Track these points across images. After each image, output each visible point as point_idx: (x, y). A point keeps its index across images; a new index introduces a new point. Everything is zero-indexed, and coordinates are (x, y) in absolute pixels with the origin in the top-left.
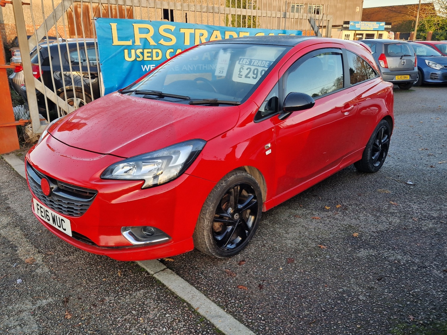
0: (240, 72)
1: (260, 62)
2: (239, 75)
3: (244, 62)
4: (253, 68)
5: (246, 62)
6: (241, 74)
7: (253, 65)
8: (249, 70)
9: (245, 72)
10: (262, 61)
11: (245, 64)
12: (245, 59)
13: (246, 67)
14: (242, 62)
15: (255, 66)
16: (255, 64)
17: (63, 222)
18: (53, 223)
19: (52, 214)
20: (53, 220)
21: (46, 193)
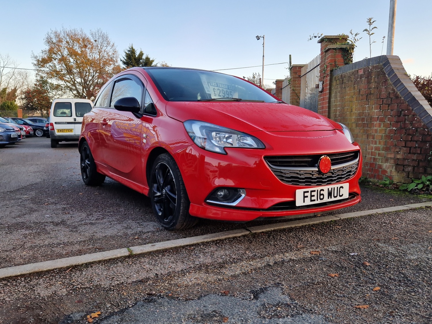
4: (221, 89)
5: (215, 85)
6: (215, 93)
8: (219, 90)
9: (217, 92)
10: (223, 84)
12: (213, 83)
16: (220, 86)
17: (341, 189)
18: (328, 198)
19: (328, 189)
20: (330, 194)
21: (326, 171)
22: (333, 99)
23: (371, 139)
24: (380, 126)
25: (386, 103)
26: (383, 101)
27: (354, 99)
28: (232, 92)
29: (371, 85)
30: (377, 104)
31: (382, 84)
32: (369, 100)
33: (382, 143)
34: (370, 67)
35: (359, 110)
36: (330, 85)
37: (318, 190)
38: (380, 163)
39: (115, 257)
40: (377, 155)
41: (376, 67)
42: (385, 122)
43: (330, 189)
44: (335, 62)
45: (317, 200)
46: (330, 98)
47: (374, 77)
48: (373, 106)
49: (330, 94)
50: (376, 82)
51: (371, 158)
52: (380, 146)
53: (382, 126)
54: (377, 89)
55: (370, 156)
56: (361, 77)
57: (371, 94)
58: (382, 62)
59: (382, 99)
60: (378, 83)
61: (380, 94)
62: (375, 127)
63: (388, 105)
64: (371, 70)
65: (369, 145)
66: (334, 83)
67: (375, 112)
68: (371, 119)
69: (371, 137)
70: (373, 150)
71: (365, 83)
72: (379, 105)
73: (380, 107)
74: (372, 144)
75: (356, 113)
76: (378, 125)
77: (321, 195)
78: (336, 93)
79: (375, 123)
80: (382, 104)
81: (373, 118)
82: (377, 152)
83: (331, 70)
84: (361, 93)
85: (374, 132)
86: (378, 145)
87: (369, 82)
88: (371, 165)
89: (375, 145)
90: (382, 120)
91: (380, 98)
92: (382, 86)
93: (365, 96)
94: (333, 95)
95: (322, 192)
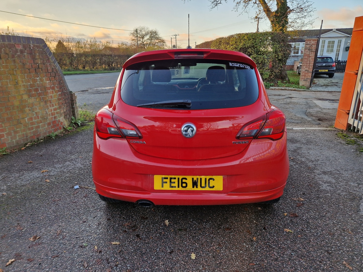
23: (49, 104)
24: (53, 93)
26: (51, 74)
30: (47, 76)
31: (46, 61)
33: (57, 105)
34: (32, 46)
38: (59, 119)
40: (56, 114)
48: (44, 78)
51: (52, 118)
52: (56, 107)
54: (44, 64)
55: (51, 117)
57: (39, 68)
60: (43, 60)
61: (47, 69)
62: (50, 94)
65: (48, 109)
68: (45, 89)
69: (49, 102)
70: (53, 112)
73: (50, 79)
74: (51, 107)
76: (51, 92)
81: (47, 87)
82: (55, 112)
85: (50, 98)
86: (55, 107)
88: (54, 122)
89: (53, 108)
90: (53, 88)
91: (48, 72)
92: (47, 63)
93: (33, 70)
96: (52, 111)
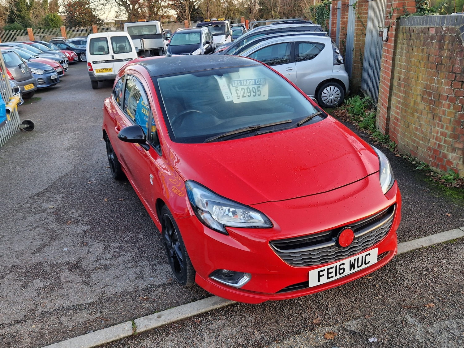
0: (237, 93)
1: (248, 81)
2: (237, 96)
3: (236, 84)
4: (245, 87)
5: (238, 84)
6: (238, 95)
7: (244, 85)
8: (243, 90)
9: (241, 93)
10: (249, 80)
11: (238, 86)
12: (235, 82)
13: (240, 88)
14: (234, 84)
15: (246, 85)
16: (245, 83)
17: (367, 257)
18: (350, 270)
19: (350, 261)
20: (352, 266)
21: (347, 244)
22: (398, 56)
23: (437, 121)
24: (449, 108)
25: (460, 80)
26: (456, 76)
27: (422, 66)
28: (259, 87)
29: (443, 52)
30: (448, 78)
31: (457, 54)
32: (438, 71)
33: (450, 129)
34: (444, 29)
35: (427, 81)
36: (396, 36)
37: (336, 266)
38: (446, 152)
39: (117, 338)
40: (443, 142)
41: (451, 30)
42: (455, 103)
43: (353, 261)
44: (404, 6)
45: (336, 275)
46: (394, 54)
47: (447, 42)
48: (443, 81)
49: (395, 48)
50: (449, 50)
51: (435, 143)
52: (446, 131)
53: (452, 107)
54: (450, 59)
55: (434, 141)
56: (432, 38)
57: (441, 64)
58: (459, 25)
59: (454, 75)
60: (452, 52)
61: (453, 67)
62: (443, 107)
63: (461, 83)
64: (445, 32)
65: (434, 127)
66: (400, 35)
67: (445, 89)
68: (439, 97)
69: (437, 119)
70: (439, 135)
71: (435, 47)
72: (450, 81)
73: (452, 83)
74: (438, 127)
75: (422, 83)
76: (446, 106)
77: (340, 269)
78: (402, 49)
79: (444, 102)
80: (455, 80)
81: (442, 95)
82: (443, 138)
83: (398, 17)
84: (431, 59)
85: (441, 113)
86: (444, 130)
87: (441, 48)
88: (435, 151)
89: (441, 129)
90: (452, 100)
91: (452, 72)
92: (457, 57)
93: (434, 65)
94: (398, 50)
95: (341, 267)
96: (437, 133)
